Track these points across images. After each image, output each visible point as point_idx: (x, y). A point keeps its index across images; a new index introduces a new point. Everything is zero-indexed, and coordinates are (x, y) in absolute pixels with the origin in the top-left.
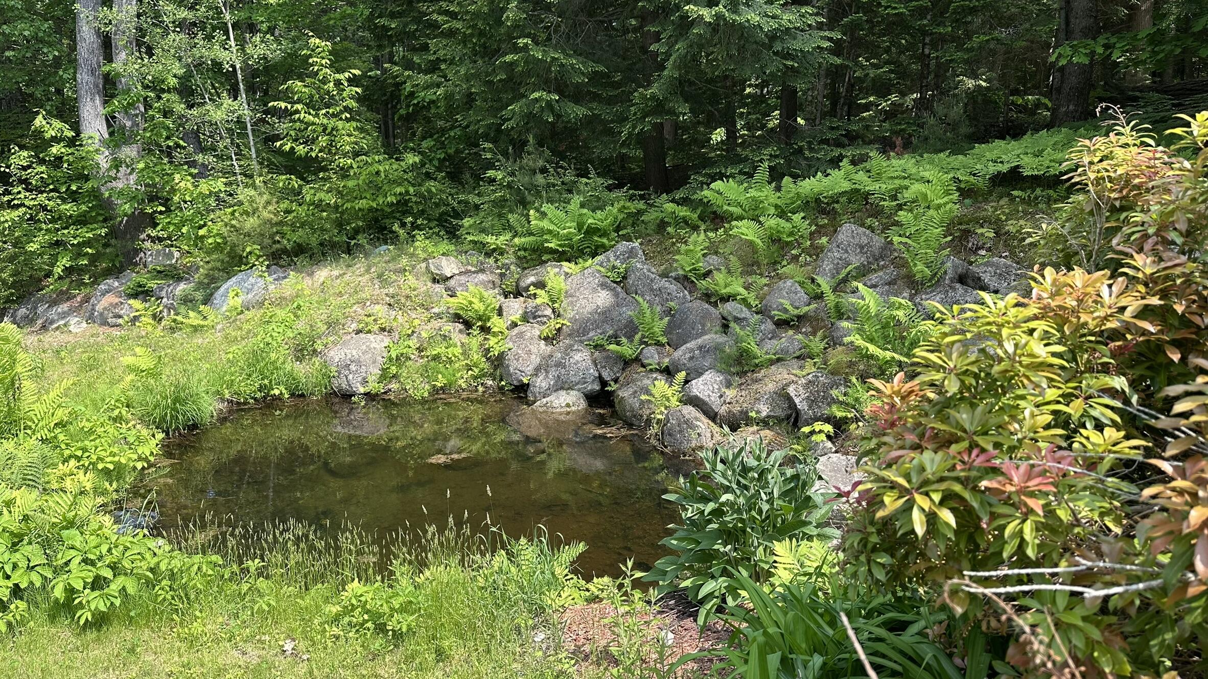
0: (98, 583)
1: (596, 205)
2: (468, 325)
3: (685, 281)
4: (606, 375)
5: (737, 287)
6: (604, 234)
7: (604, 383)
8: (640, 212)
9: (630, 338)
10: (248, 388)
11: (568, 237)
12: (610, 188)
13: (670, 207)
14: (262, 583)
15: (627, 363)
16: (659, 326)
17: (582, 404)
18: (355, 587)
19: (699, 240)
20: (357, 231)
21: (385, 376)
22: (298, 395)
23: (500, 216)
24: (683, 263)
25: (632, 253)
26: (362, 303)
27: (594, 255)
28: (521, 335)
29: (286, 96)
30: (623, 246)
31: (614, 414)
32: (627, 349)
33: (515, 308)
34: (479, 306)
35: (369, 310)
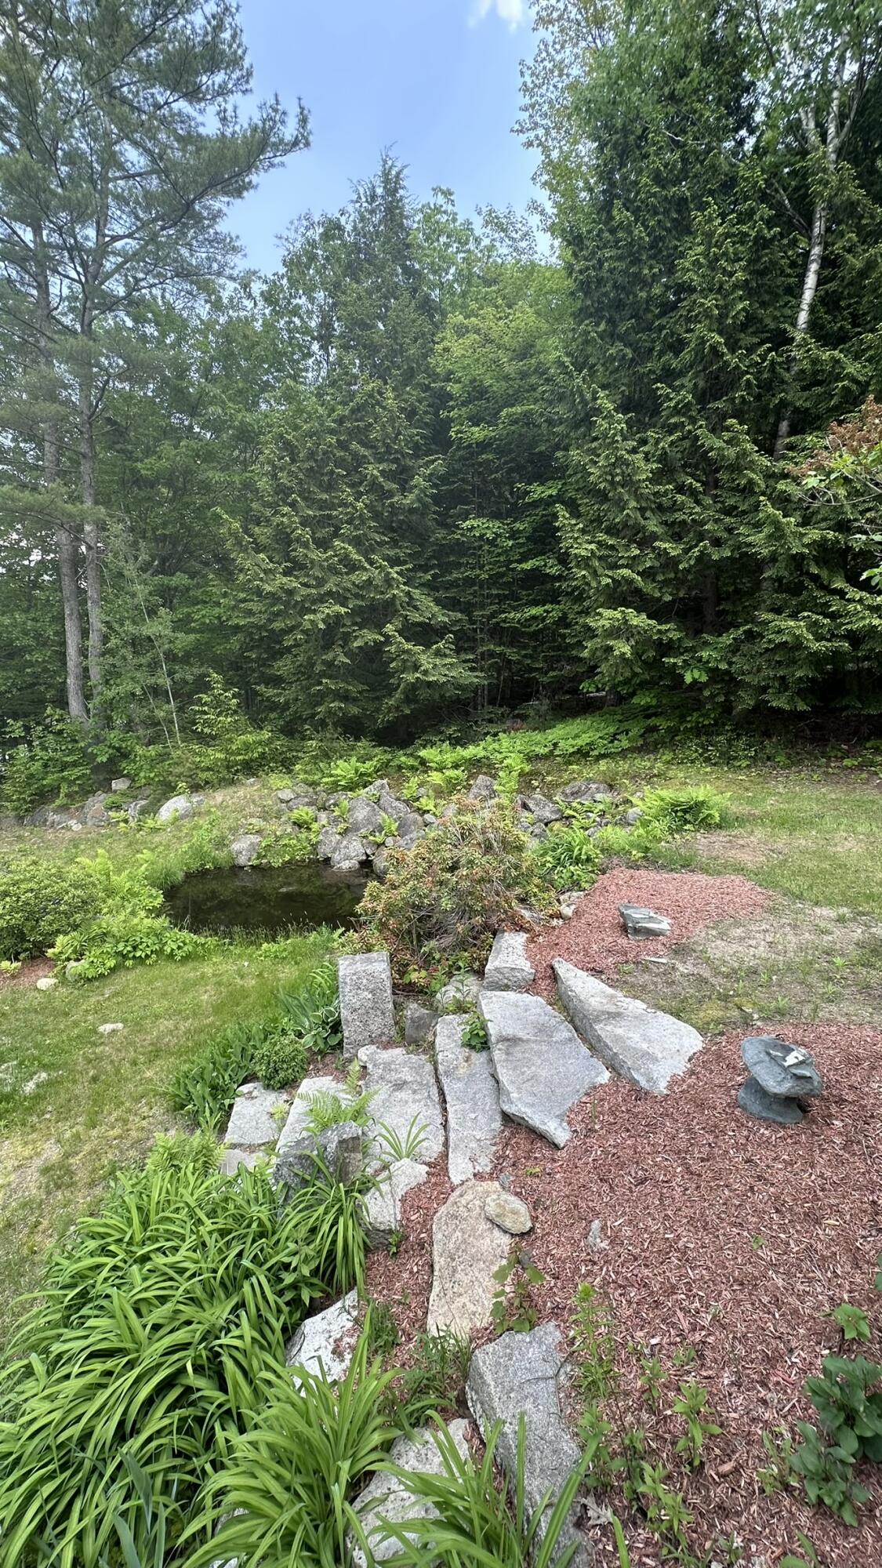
0: (179, 948)
1: (363, 759)
2: (300, 826)
3: (406, 802)
4: (369, 852)
5: (431, 807)
6: (370, 775)
7: (368, 856)
8: (389, 761)
9: (380, 832)
10: (195, 866)
11: (351, 779)
12: (374, 746)
13: (403, 759)
14: (231, 948)
15: (379, 845)
16: (394, 827)
17: (357, 866)
18: (265, 945)
19: (414, 781)
20: (237, 771)
21: (259, 857)
22: (218, 869)
23: (315, 764)
24: (406, 794)
25: (382, 787)
26: (245, 817)
27: (365, 787)
28: (327, 832)
29: (199, 701)
30: (379, 782)
31: (372, 871)
32: (379, 839)
33: (323, 817)
34: (306, 817)
35: (250, 821)
